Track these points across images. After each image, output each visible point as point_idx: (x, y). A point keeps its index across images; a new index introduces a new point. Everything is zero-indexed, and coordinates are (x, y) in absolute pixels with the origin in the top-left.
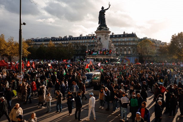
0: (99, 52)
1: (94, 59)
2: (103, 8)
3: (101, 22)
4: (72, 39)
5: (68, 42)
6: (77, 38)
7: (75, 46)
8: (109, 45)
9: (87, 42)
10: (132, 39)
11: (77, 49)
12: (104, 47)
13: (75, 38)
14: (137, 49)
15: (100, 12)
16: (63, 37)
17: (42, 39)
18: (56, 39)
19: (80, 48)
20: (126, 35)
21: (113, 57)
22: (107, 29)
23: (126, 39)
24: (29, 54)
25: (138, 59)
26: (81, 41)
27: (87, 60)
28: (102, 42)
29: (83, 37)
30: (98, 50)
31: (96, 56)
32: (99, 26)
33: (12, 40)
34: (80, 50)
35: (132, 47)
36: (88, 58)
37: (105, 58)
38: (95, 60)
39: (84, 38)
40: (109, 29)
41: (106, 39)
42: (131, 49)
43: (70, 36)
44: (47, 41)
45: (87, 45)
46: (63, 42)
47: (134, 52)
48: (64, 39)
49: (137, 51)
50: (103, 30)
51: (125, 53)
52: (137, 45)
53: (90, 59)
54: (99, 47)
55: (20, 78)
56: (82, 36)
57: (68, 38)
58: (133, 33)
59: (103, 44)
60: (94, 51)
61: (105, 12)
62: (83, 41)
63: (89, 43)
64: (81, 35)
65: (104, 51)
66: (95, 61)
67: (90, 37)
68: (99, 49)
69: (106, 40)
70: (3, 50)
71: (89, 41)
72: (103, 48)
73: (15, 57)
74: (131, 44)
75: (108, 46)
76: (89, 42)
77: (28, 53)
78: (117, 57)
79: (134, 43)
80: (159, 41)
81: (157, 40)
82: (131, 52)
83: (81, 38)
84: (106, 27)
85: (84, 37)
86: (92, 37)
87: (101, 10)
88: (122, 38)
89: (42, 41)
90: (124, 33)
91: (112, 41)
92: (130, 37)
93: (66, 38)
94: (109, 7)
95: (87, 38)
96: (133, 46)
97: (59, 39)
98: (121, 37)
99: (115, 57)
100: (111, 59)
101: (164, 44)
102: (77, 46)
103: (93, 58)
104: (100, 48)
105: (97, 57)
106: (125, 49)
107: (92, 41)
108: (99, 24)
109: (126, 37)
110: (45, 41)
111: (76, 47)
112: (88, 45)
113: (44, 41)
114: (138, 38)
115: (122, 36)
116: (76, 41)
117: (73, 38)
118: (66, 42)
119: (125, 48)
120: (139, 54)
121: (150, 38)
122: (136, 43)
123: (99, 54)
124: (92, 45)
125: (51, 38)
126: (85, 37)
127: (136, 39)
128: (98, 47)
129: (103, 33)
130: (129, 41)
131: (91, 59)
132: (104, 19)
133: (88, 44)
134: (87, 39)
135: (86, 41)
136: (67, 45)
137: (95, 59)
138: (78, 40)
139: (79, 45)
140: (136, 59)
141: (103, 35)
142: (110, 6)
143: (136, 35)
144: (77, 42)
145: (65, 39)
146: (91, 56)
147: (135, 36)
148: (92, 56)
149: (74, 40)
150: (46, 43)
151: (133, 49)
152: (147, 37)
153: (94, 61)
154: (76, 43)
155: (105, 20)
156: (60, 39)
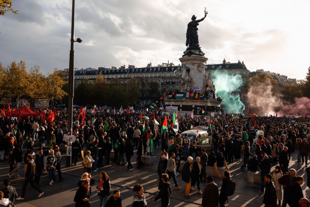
0: (188, 93)
1: (179, 106)
2: (194, 18)
3: (190, 42)
4: (133, 70)
5: (126, 76)
6: (143, 70)
7: (139, 84)
8: (204, 82)
9: (159, 77)
10: (238, 72)
11: (143, 88)
12: (195, 85)
13: (139, 69)
14: (247, 90)
15: (190, 25)
16: (118, 68)
17: (82, 70)
18: (107, 71)
19: (148, 87)
20: (227, 65)
21: (211, 102)
22: (201, 54)
24: (65, 95)
26: (149, 75)
27: (165, 108)
28: (192, 76)
29: (153, 68)
30: (186, 90)
31: (182, 101)
32: (188, 49)
33: (37, 71)
34: (147, 91)
36: (167, 103)
37: (198, 104)
38: (181, 108)
39: (155, 69)
40: (204, 54)
41: (200, 72)
43: (130, 66)
44: (91, 75)
45: (160, 81)
46: (119, 76)
48: (120, 70)
50: (194, 55)
52: (248, 82)
53: (171, 106)
54: (187, 86)
55: (69, 141)
56: (151, 66)
57: (128, 69)
58: (239, 63)
59: (194, 80)
61: (198, 24)
62: (153, 75)
63: (164, 78)
64: (149, 65)
65: (196, 92)
66: (181, 110)
67: (165, 68)
68: (188, 90)
69: (200, 74)
70: (23, 88)
71: (163, 75)
72: (195, 86)
73: (41, 101)
75: (202, 83)
76: (162, 77)
77: (63, 93)
80: (283, 76)
81: (281, 75)
83: (149, 69)
84: (200, 51)
85: (155, 67)
87: (191, 20)
88: (220, 71)
89: (82, 74)
90: (224, 61)
91: (209, 76)
92: (234, 68)
93: (124, 70)
94: (206, 16)
95: (159, 69)
97: (111, 71)
98: (219, 69)
99: (216, 103)
100: (208, 107)
101: (291, 82)
102: (143, 84)
103: (177, 104)
104: (189, 87)
105: (185, 104)
107: (168, 75)
108: (187, 45)
109: (227, 69)
110: (89, 75)
111: (141, 86)
112: (162, 81)
113: (86, 74)
114: (248, 71)
115: (220, 66)
116: (140, 75)
117: (135, 69)
118: (123, 76)
121: (268, 72)
122: (245, 80)
123: (187, 98)
124: (168, 81)
125: (97, 69)
126: (157, 68)
127: (245, 73)
128: (186, 86)
129: (195, 62)
131: (173, 105)
132: (197, 37)
133: (161, 79)
134: (160, 71)
135: (157, 75)
136: (124, 81)
137: (181, 106)
138: (144, 74)
139: (146, 81)
141: (194, 64)
142: (206, 14)
143: (244, 65)
144: (142, 76)
145: (122, 71)
147: (243, 67)
148: (175, 101)
149: (138, 72)
150: (90, 77)
152: (263, 69)
153: (179, 110)
155: (198, 39)
156: (114, 71)
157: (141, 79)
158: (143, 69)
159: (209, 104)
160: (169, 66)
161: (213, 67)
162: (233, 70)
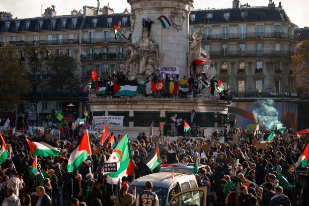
1: (126, 114)
4: (8, 25)
6: (32, 25)
7: (22, 59)
8: (187, 54)
9: (76, 42)
10: (268, 29)
11: (34, 70)
12: (166, 62)
13: (23, 22)
14: (291, 72)
19: (46, 68)
20: (244, 10)
21: (206, 103)
23: (242, 29)
25: (293, 115)
26: (50, 38)
28: (158, 40)
29: (59, 20)
30: (144, 74)
31: (135, 103)
34: (45, 77)
35: (272, 63)
36: (95, 108)
38: (132, 119)
39: (64, 23)
41: (177, 28)
42: (265, 72)
45: (77, 52)
47: (277, 84)
49: (291, 80)
51: (242, 86)
52: (293, 54)
53: (107, 116)
54: (147, 63)
56: (53, 15)
58: (272, 5)
59: (163, 48)
60: (122, 80)
62: (61, 37)
63: (87, 44)
64: (49, 11)
65: (168, 80)
66: (131, 124)
67: (89, 19)
68: (149, 73)
69: (176, 34)
71: (86, 37)
72: (165, 65)
74: (267, 48)
75: (183, 56)
76: (83, 42)
78: (224, 107)
79: (278, 48)
82: (267, 82)
83: (48, 22)
85: (64, 17)
86: (99, 18)
88: (228, 25)
90: (236, 2)
91: (200, 38)
92: (259, 19)
95: (75, 21)
96: (272, 59)
98: (225, 21)
99: (218, 105)
100: (199, 115)
102: (34, 59)
103: (122, 109)
104: (149, 67)
105: (141, 108)
106: (242, 71)
107: (98, 36)
109: (242, 20)
111: (30, 64)
112: (82, 52)
114: (293, 25)
115: (227, 15)
116: (26, 38)
117: (13, 22)
119: (242, 66)
120: (300, 91)
122: (286, 48)
124: (98, 52)
126: (69, 19)
127: (285, 30)
128: (142, 63)
130: (257, 39)
131: (111, 113)
133: (80, 48)
134: (78, 27)
135: (71, 37)
137: (131, 115)
138: (35, 33)
139: (42, 53)
140: (288, 113)
143: (283, 11)
144: (30, 39)
146: (113, 103)
147: (282, 15)
149: (20, 30)
151: (273, 72)
153: (126, 124)
154: (27, 44)
157: (29, 47)
158: (34, 22)
159: (202, 109)
160: (100, 13)
161: (210, 16)
162: (257, 24)
